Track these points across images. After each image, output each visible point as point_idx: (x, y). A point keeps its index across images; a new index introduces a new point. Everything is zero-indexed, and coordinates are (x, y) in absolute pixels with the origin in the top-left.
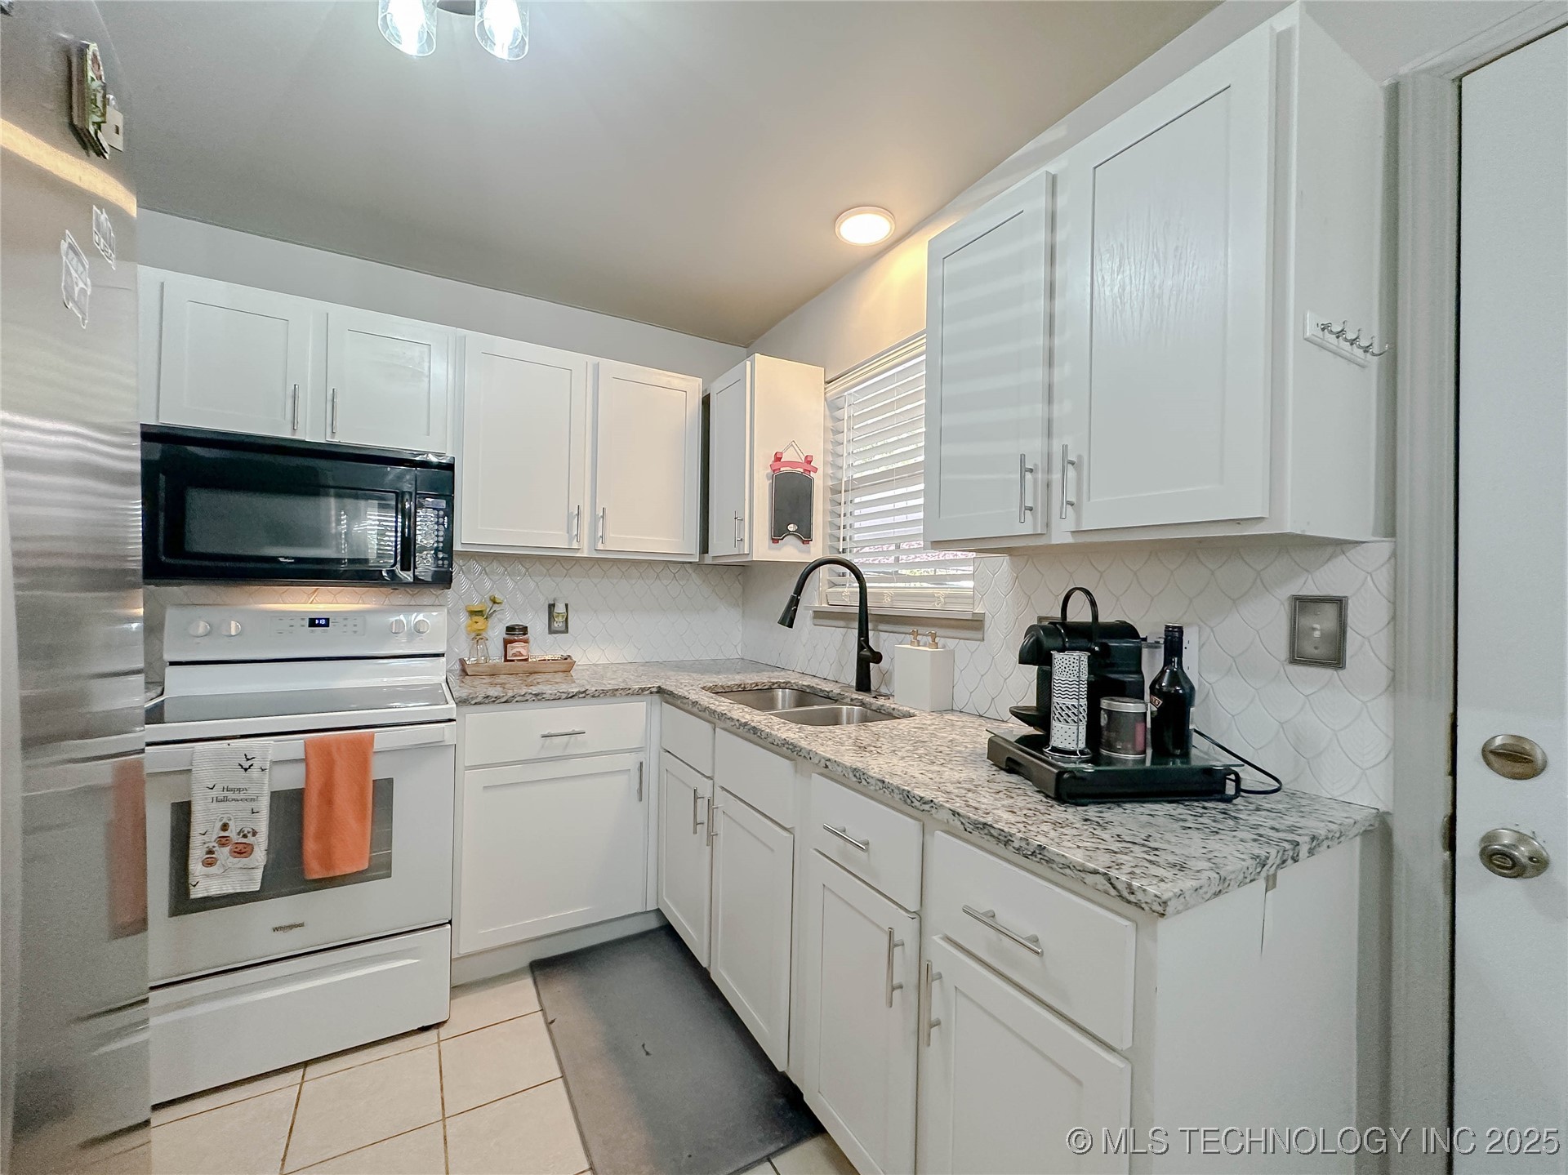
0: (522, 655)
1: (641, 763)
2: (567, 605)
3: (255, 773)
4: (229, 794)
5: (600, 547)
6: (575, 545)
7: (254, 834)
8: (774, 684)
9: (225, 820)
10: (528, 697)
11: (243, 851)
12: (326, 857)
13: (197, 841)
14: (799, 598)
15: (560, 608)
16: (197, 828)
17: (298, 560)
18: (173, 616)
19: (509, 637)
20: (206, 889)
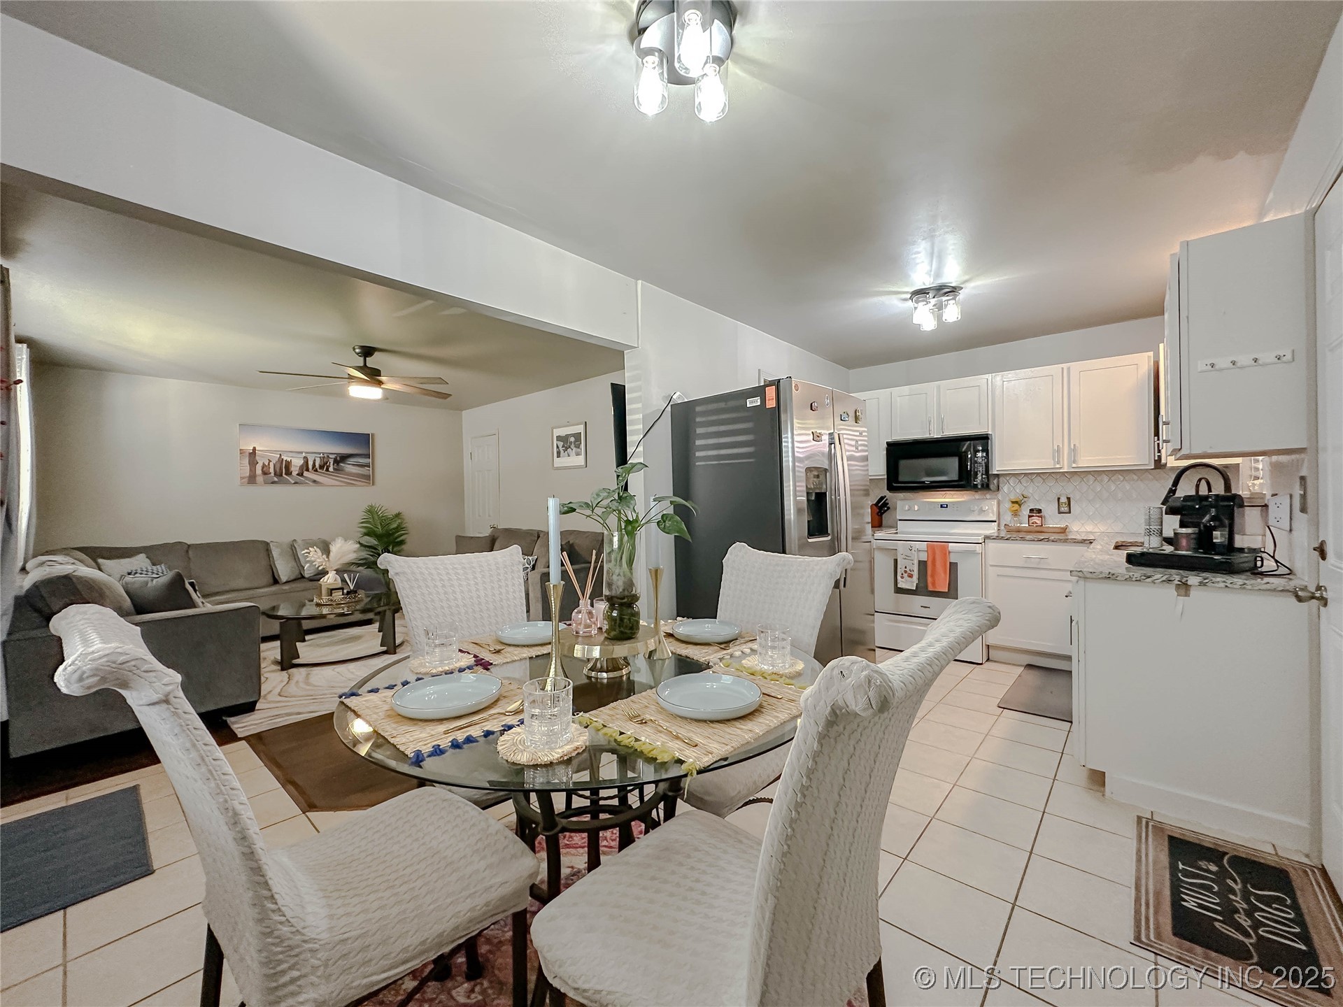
0: (1037, 524)
2: (1069, 499)
3: (913, 552)
4: (907, 557)
5: (1074, 465)
6: (1058, 466)
7: (914, 572)
9: (906, 565)
10: (1017, 538)
11: (911, 576)
12: (934, 584)
13: (899, 570)
14: (1176, 490)
15: (1063, 500)
16: (899, 567)
17: (932, 482)
18: (899, 504)
19: (1031, 514)
20: (901, 586)
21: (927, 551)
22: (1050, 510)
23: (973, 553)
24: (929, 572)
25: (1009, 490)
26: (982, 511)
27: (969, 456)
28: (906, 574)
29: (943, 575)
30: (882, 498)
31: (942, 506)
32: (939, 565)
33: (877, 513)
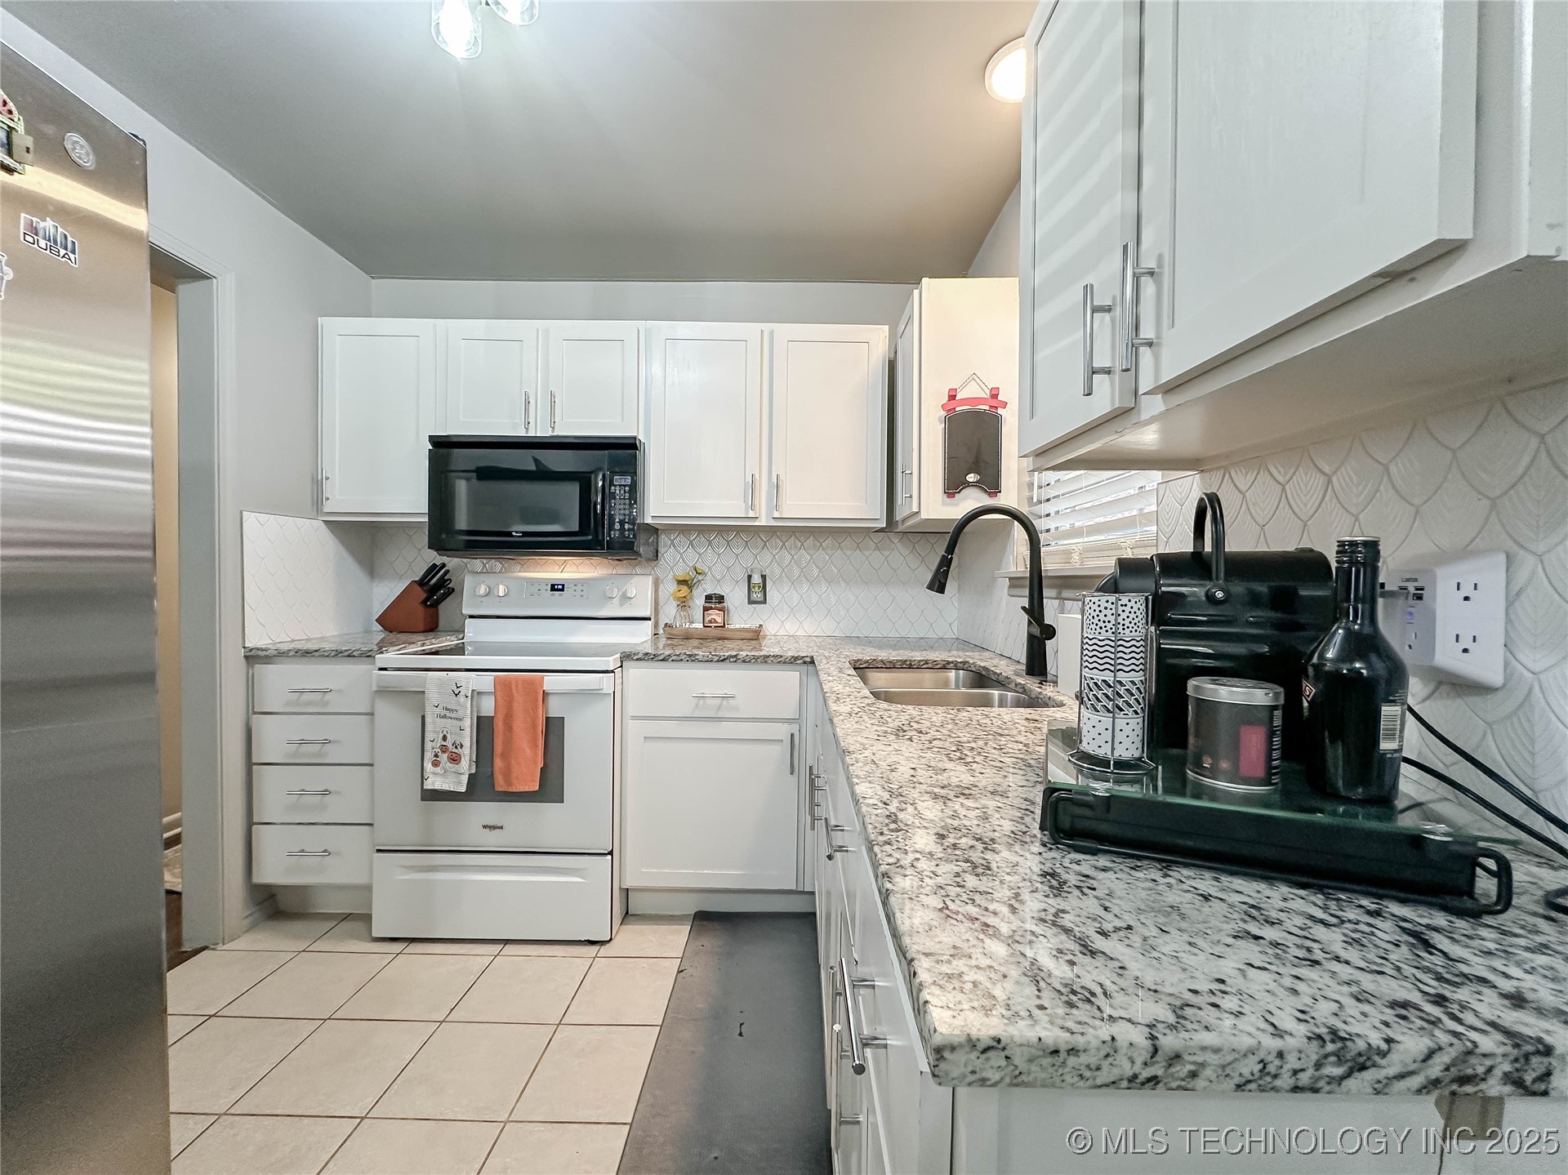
0: (717, 622)
1: (792, 735)
2: (764, 577)
3: (462, 698)
4: (448, 713)
5: (776, 515)
6: (751, 514)
7: (462, 746)
8: (949, 663)
9: (445, 732)
10: (682, 657)
11: (455, 759)
12: (507, 774)
13: (428, 745)
14: (952, 558)
15: (756, 579)
16: (429, 736)
17: (525, 534)
18: (469, 581)
19: (707, 605)
20: (433, 784)
21: (495, 693)
22: (736, 596)
24: (498, 747)
25: (676, 558)
26: (625, 598)
27: (600, 483)
28: (445, 756)
29: (529, 752)
30: (433, 569)
31: (553, 588)
32: (520, 725)
33: (424, 602)
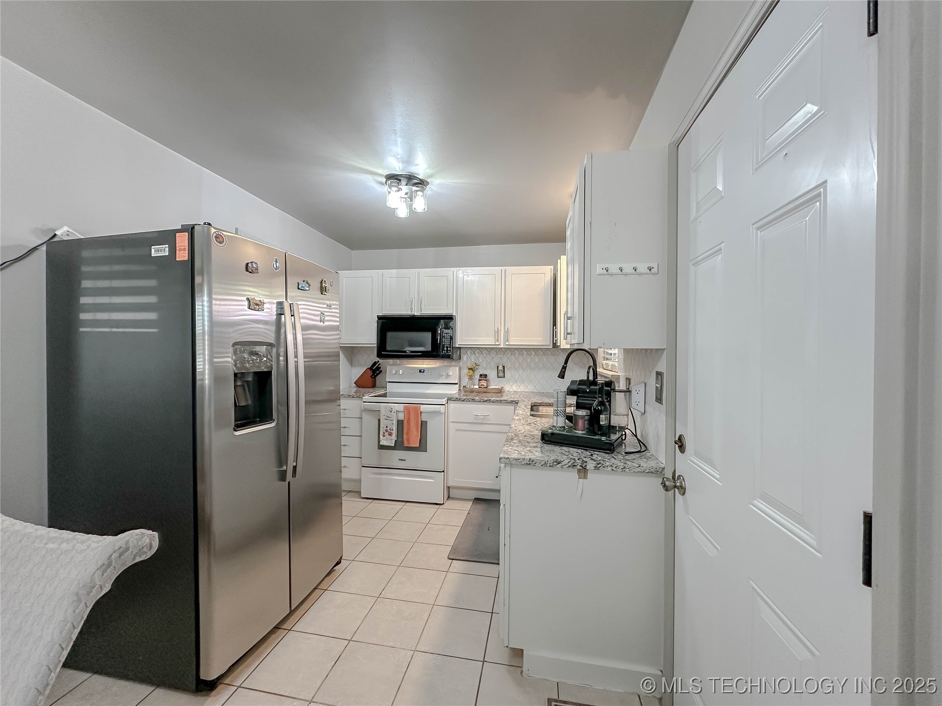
0: (484, 386)
2: (504, 367)
3: (393, 413)
4: (388, 418)
5: (507, 343)
6: (497, 343)
7: (392, 430)
8: (572, 404)
9: (387, 425)
10: (470, 400)
11: (390, 434)
12: (408, 440)
13: (381, 429)
14: (566, 366)
15: (501, 368)
16: (381, 426)
17: (412, 352)
18: (388, 368)
19: (481, 378)
20: (383, 443)
21: (404, 412)
22: (492, 374)
23: (438, 413)
24: (405, 431)
25: (467, 360)
26: (448, 376)
27: (439, 332)
28: (387, 433)
29: (415, 433)
30: (375, 363)
31: (420, 372)
32: (412, 423)
33: (372, 376)
